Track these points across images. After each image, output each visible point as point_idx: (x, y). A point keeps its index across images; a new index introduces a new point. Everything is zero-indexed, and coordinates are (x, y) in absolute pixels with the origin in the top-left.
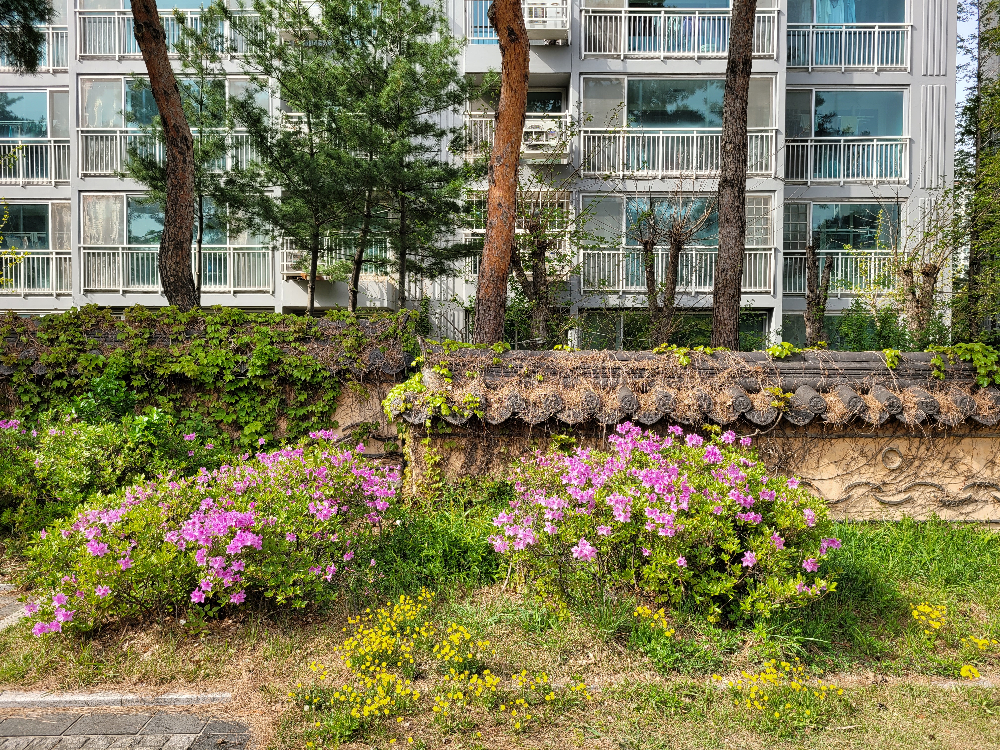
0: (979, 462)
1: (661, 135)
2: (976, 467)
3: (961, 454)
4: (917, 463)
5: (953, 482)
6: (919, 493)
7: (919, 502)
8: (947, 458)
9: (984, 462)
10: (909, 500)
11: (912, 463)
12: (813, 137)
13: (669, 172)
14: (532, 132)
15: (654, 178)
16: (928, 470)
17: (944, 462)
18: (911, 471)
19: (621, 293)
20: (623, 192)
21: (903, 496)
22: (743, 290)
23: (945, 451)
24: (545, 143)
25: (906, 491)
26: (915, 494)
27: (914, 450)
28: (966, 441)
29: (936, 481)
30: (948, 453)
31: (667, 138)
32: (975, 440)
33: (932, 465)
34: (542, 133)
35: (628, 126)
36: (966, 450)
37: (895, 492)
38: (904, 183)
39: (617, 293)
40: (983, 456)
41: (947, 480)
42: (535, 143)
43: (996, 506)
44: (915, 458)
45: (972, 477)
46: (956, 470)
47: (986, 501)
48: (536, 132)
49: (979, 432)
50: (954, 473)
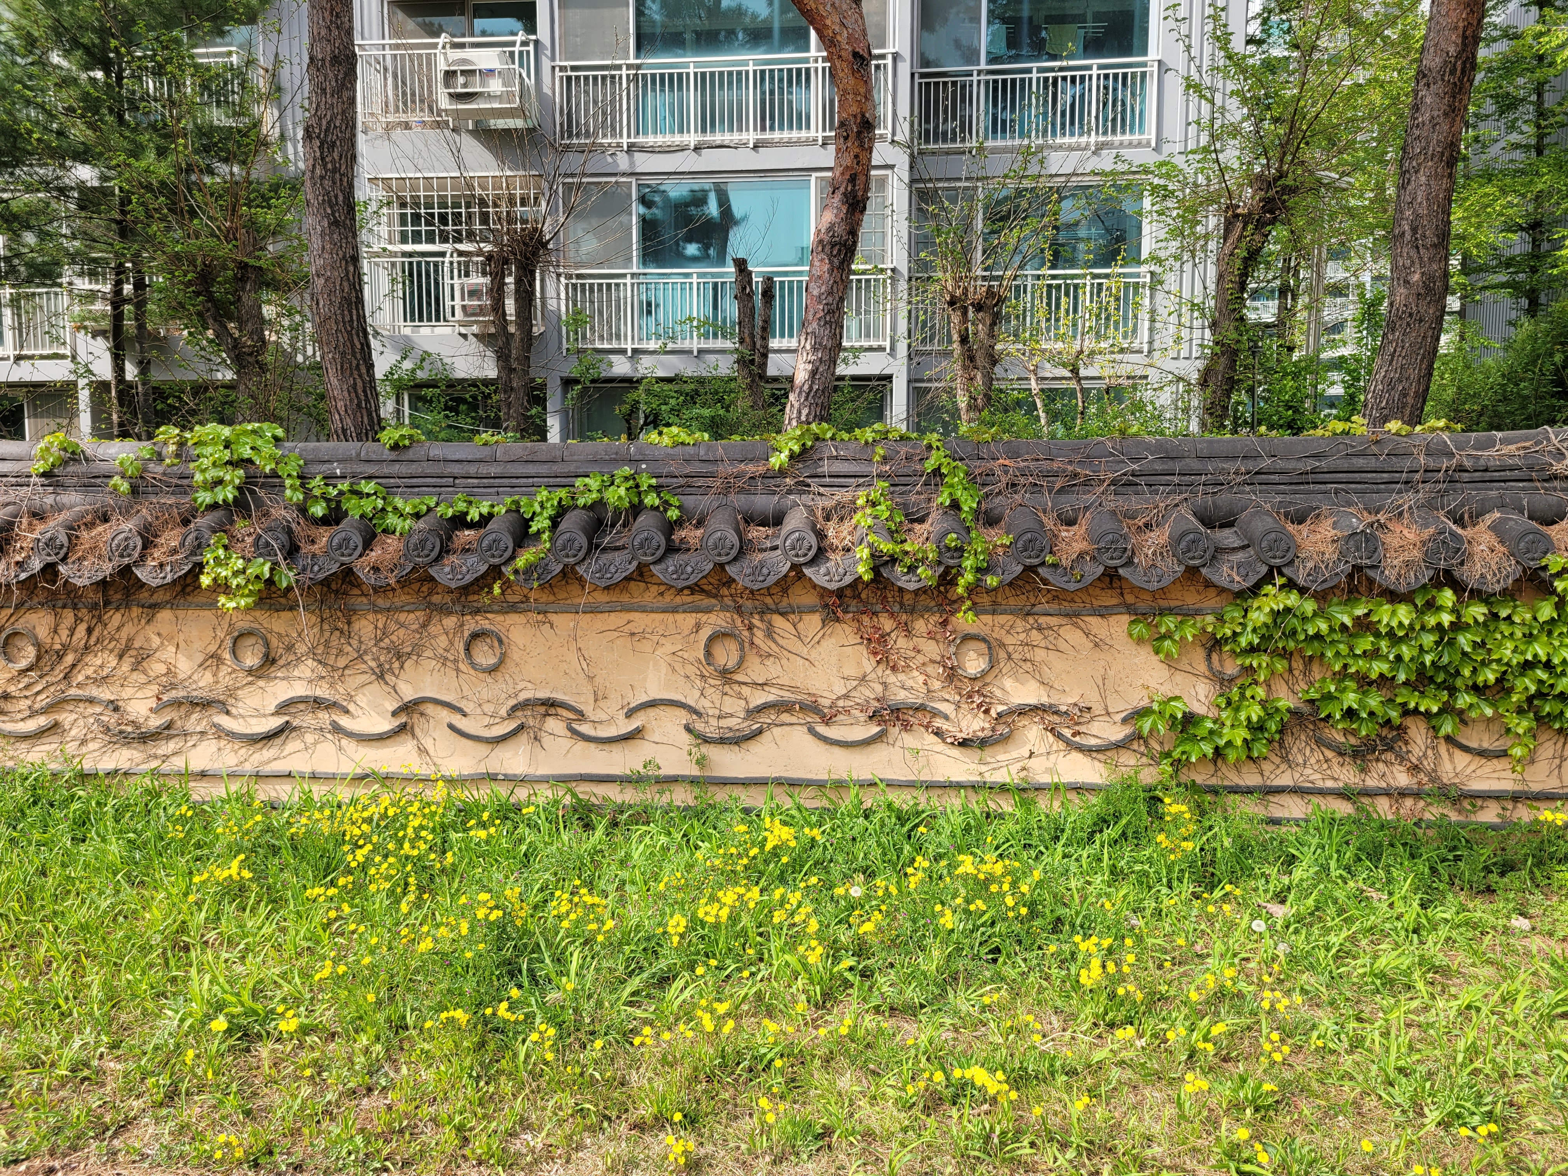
0: (190, 657)
1: (691, 70)
2: (184, 666)
3: (156, 641)
4: (69, 659)
5: (139, 695)
6: (74, 716)
7: (73, 733)
8: (128, 648)
9: (200, 658)
10: (55, 727)
11: (60, 657)
12: (983, 66)
13: (709, 137)
14: (455, 72)
15: (683, 149)
16: (90, 671)
17: (121, 657)
18: (58, 674)
19: (629, 353)
20: (632, 174)
21: (42, 721)
22: (845, 343)
23: (124, 634)
24: (478, 90)
25: (44, 711)
26: (66, 718)
27: (64, 633)
28: (165, 616)
29: (105, 694)
30: (130, 640)
31: (703, 74)
32: (181, 613)
33: (99, 662)
34: (473, 72)
35: (637, 57)
36: (164, 632)
37: (27, 713)
38: (1148, 144)
39: (623, 352)
40: (197, 645)
41: (127, 693)
42: (460, 90)
43: (223, 743)
44: (65, 648)
45: (173, 686)
46: (144, 672)
47: (202, 733)
48: (463, 72)
49: (190, 599)
50: (142, 678)
